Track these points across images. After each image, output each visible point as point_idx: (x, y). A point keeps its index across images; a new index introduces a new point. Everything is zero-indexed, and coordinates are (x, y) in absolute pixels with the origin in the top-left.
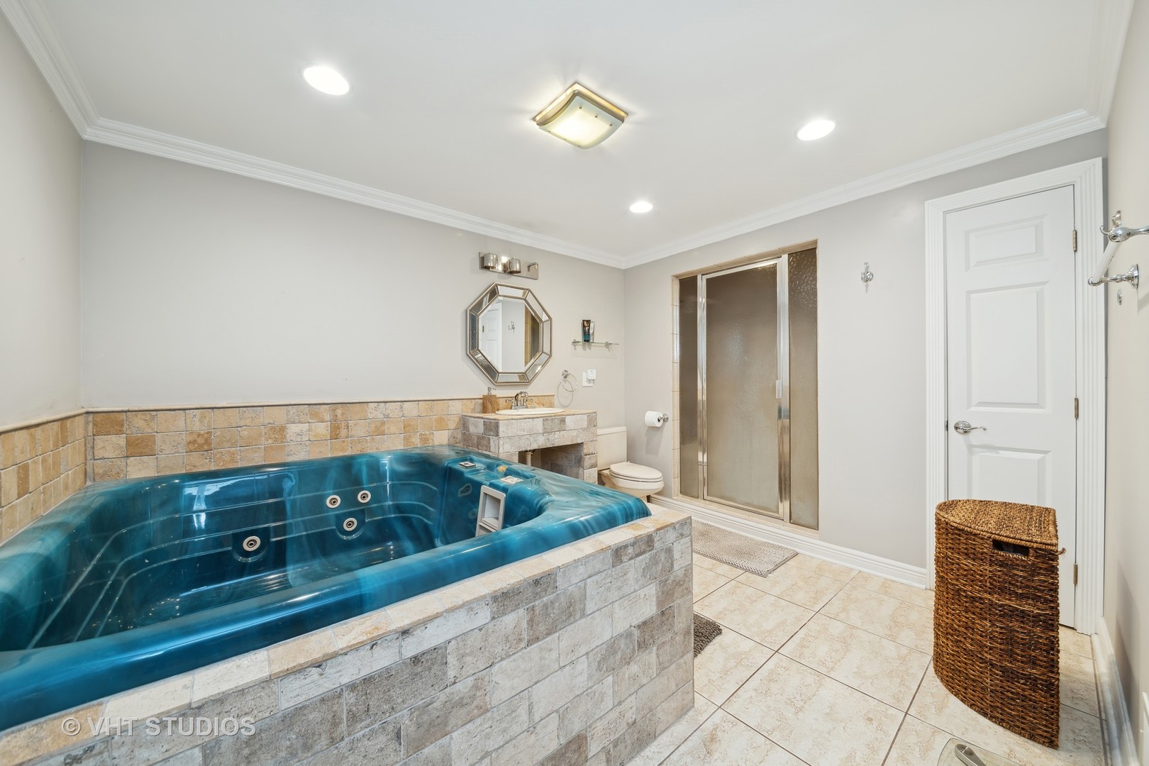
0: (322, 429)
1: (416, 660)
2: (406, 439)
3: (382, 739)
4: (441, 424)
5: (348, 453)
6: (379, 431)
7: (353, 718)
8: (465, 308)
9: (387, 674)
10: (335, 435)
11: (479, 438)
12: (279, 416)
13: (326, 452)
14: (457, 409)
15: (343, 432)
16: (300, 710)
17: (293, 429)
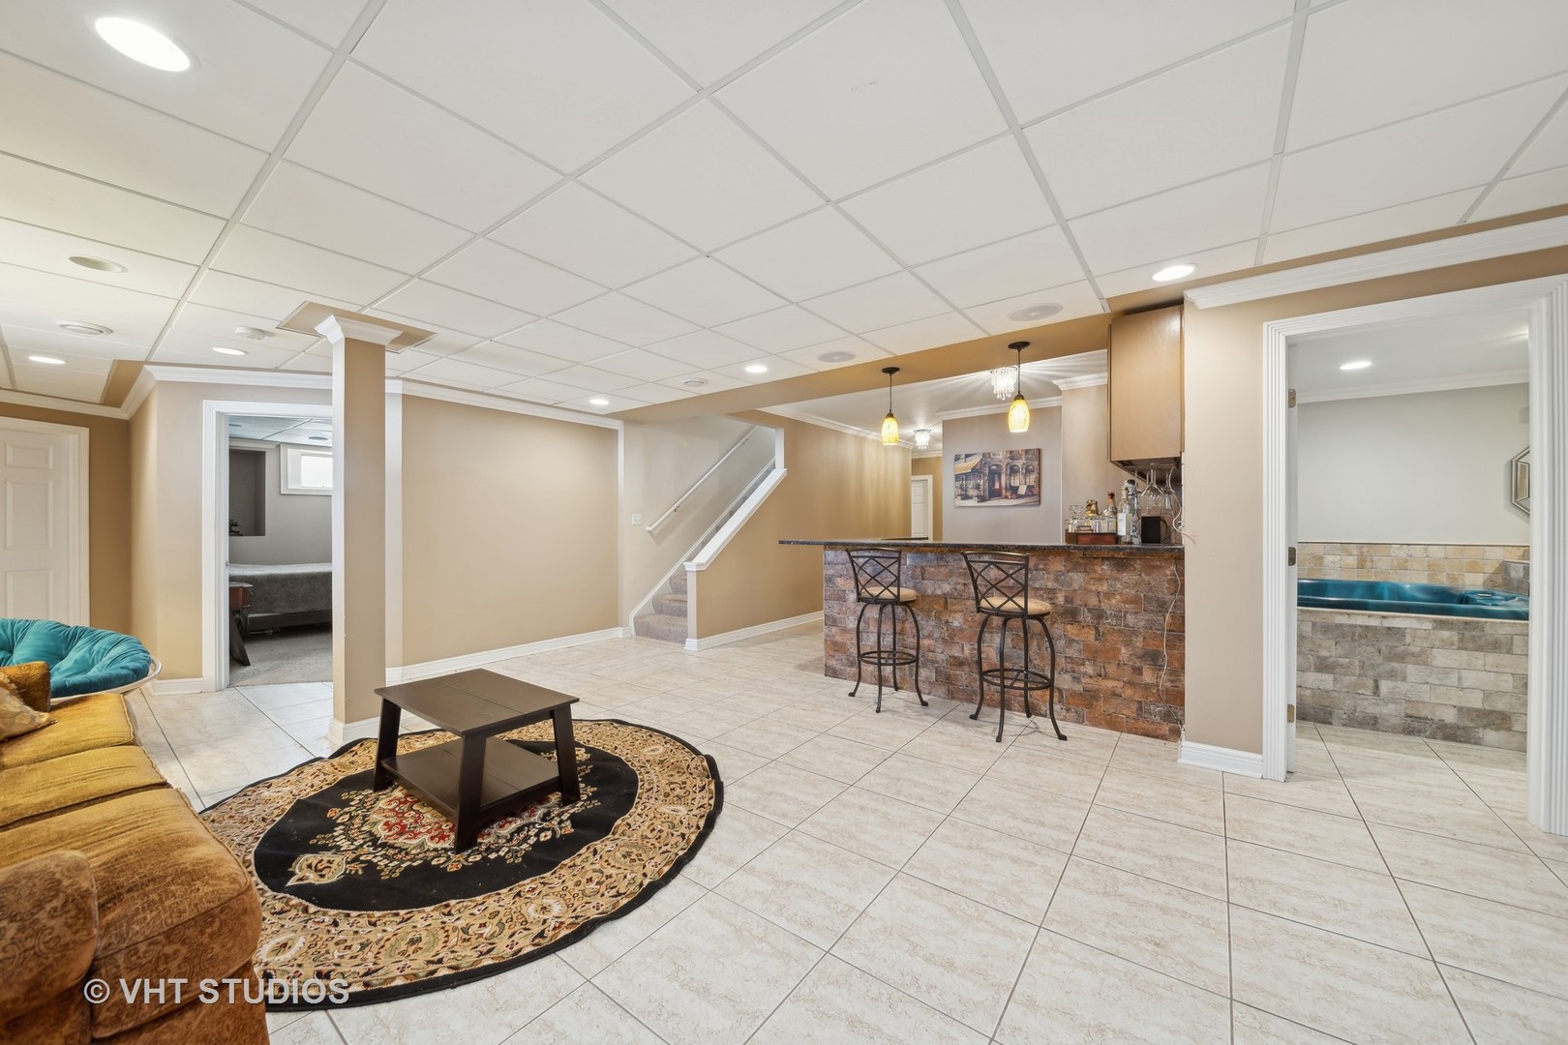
0: (1352, 561)
1: (1389, 629)
2: (1431, 576)
3: (1372, 649)
4: (1474, 567)
5: (1373, 579)
6: (1403, 566)
7: (1360, 637)
8: (1510, 459)
9: (1375, 629)
10: (1361, 565)
11: (1518, 581)
12: (1319, 550)
13: (1353, 577)
14: (1499, 555)
15: (1369, 565)
16: (1342, 625)
17: (1328, 559)
